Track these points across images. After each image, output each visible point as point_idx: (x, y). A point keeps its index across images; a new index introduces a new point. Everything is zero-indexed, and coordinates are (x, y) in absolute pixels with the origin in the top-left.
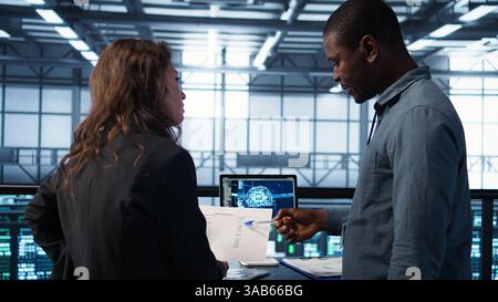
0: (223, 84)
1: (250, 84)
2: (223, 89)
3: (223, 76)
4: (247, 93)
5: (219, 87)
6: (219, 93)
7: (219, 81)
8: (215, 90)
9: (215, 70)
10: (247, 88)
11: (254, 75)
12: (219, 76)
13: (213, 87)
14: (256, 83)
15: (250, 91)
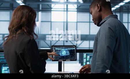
0: (67, 9)
1: (77, 9)
2: (67, 11)
3: (67, 5)
4: (76, 12)
5: (66, 10)
6: (65, 12)
7: (66, 8)
8: (64, 11)
9: (64, 3)
10: (76, 10)
11: (79, 5)
12: (66, 5)
13: (63, 10)
14: (80, 8)
15: (77, 11)
